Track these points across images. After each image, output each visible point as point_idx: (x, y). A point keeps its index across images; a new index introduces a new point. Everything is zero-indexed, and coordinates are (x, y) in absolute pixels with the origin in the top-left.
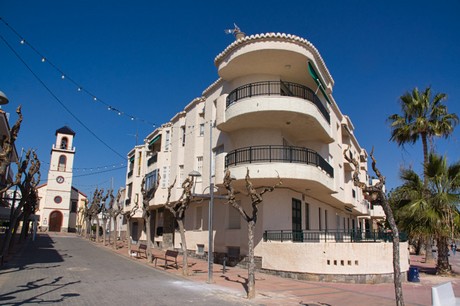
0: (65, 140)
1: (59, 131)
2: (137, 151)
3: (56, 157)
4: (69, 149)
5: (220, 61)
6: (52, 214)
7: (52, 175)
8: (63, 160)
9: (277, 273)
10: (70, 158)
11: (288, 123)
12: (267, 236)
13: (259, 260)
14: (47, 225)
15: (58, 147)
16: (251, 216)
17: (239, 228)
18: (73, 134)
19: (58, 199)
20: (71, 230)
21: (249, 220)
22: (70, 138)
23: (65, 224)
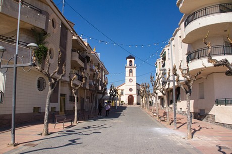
0: (131, 61)
1: (128, 58)
2: (158, 62)
3: (127, 70)
4: (133, 65)
5: (179, 4)
6: (129, 97)
7: (127, 79)
8: (131, 71)
9: (224, 125)
10: (134, 70)
11: (226, 31)
12: (218, 102)
13: (214, 116)
14: (127, 102)
15: (128, 65)
16: (188, 90)
17: (204, 98)
18: (134, 58)
19: (131, 90)
20: (138, 104)
21: (187, 92)
22: (133, 60)
23: (135, 101)
